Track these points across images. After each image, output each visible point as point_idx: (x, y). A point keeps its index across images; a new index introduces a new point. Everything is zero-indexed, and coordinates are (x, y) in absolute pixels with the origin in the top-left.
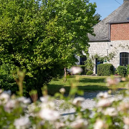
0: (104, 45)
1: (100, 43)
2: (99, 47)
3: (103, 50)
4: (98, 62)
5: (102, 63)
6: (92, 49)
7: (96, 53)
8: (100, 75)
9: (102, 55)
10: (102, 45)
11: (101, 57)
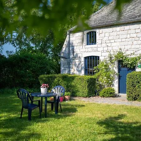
0: (137, 31)
1: (127, 27)
2: (125, 36)
3: (135, 42)
4: (122, 69)
5: (134, 69)
6: (109, 42)
7: (119, 50)
8: (135, 99)
9: (132, 52)
10: (133, 31)
11: (129, 56)
